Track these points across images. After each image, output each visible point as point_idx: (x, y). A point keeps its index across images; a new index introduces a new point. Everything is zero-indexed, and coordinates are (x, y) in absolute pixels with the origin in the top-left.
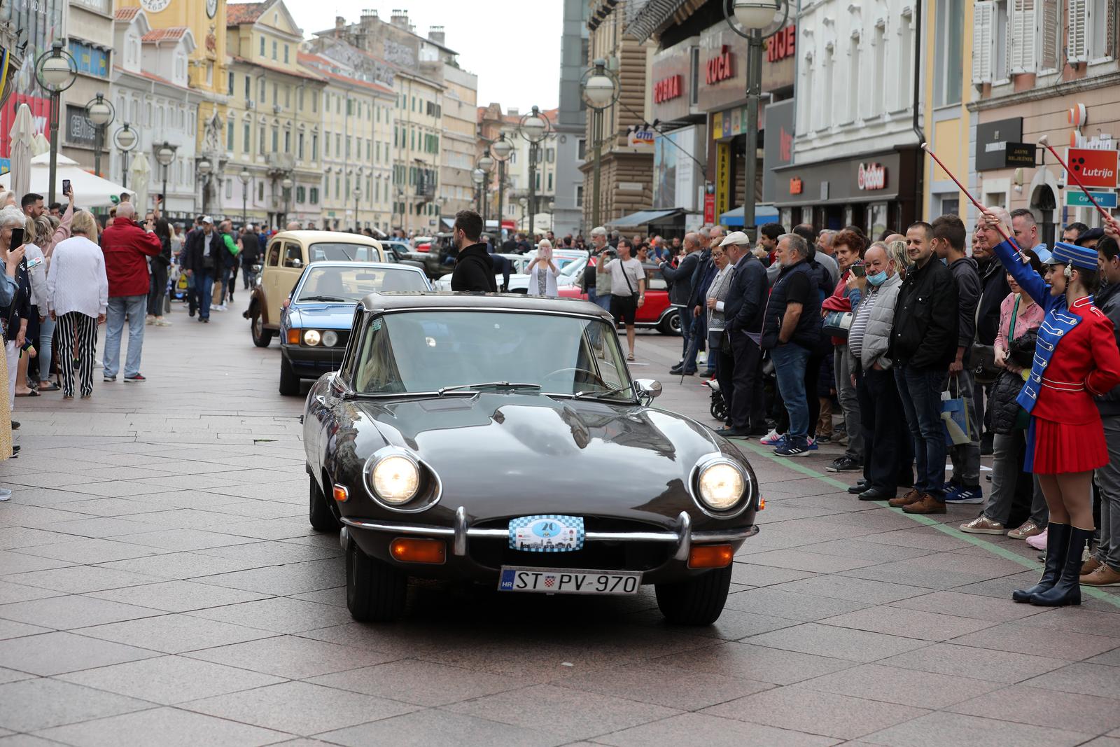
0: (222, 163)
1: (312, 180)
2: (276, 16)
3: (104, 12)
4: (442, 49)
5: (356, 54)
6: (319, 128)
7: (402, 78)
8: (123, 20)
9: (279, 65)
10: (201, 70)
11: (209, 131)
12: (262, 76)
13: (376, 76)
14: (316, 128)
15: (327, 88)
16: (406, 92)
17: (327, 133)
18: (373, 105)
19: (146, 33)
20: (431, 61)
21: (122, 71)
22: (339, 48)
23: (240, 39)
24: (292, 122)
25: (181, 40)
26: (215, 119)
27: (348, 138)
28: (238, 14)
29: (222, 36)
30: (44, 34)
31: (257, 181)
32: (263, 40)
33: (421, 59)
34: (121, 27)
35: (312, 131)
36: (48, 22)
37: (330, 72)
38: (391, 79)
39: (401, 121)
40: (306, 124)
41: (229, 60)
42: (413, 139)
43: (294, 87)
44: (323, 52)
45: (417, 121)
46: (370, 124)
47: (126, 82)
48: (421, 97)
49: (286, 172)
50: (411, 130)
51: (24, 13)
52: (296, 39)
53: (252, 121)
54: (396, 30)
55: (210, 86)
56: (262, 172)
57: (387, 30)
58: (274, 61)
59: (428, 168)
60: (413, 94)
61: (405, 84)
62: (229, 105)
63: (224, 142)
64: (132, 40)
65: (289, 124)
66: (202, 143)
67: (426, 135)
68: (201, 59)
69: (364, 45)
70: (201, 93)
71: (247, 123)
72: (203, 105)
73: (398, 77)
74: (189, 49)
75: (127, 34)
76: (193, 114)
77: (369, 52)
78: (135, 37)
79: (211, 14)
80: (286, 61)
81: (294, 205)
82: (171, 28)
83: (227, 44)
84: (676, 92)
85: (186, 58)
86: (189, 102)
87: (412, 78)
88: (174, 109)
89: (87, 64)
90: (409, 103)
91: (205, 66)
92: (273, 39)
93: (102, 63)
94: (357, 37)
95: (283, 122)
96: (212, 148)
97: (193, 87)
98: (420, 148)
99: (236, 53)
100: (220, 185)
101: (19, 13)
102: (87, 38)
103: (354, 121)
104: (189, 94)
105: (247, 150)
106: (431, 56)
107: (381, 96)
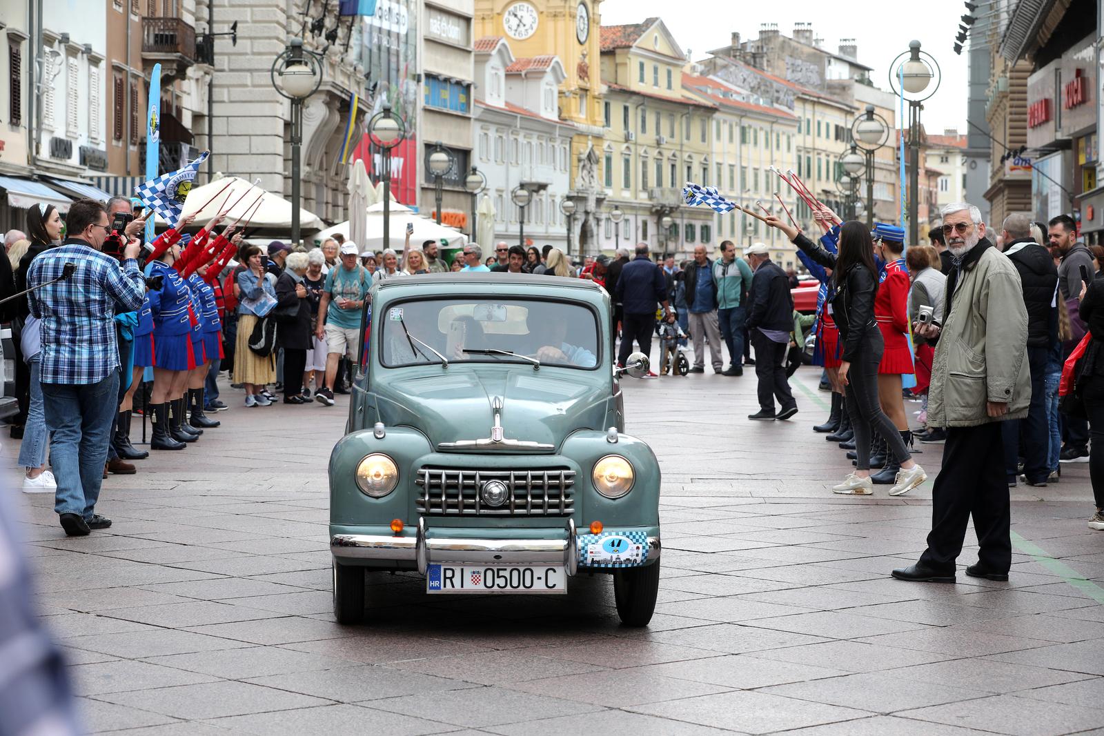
0: (599, 201)
1: (702, 217)
2: (656, 37)
3: (462, 45)
4: (853, 65)
5: (752, 75)
6: (708, 159)
7: (804, 101)
8: (484, 51)
9: (661, 91)
10: (573, 101)
11: (584, 166)
12: (642, 104)
13: (774, 98)
14: (705, 159)
15: (717, 115)
16: (809, 115)
17: (719, 164)
18: (772, 131)
19: (509, 64)
20: (840, 80)
21: (484, 106)
22: (732, 69)
23: (617, 65)
24: (678, 154)
25: (549, 70)
26: (590, 153)
27: (743, 169)
28: (614, 37)
29: (595, 62)
30: (398, 70)
31: (640, 219)
32: (642, 65)
33: (828, 77)
34: (482, 59)
35: (701, 163)
36: (402, 58)
37: (721, 96)
38: (792, 101)
39: (805, 148)
40: (694, 156)
41: (604, 89)
42: (819, 167)
43: (679, 116)
44: (715, 74)
45: (824, 149)
46: (768, 152)
47: (489, 117)
48: (828, 121)
49: (671, 208)
50: (816, 157)
51: (375, 50)
52: (680, 63)
53: (633, 153)
54: (799, 46)
55: (584, 117)
56: (645, 209)
57: (790, 46)
58: (655, 88)
59: (838, 199)
60: (818, 118)
61: (809, 107)
62: (607, 137)
63: (601, 178)
64: (494, 72)
65: (674, 155)
66: (576, 180)
67: (835, 163)
68: (573, 89)
69: (762, 64)
70: (573, 126)
71: (627, 157)
72: (576, 139)
73: (799, 99)
74: (559, 77)
75: (488, 66)
76: (565, 148)
77: (769, 72)
78: (498, 69)
79: (582, 39)
80: (669, 87)
81: (682, 245)
82: (538, 57)
83: (602, 71)
84: (1044, 117)
85: (556, 89)
86: (559, 135)
87: (815, 99)
88: (544, 144)
89: (445, 100)
90: (813, 127)
91: (578, 97)
92: (654, 63)
93: (462, 98)
94: (754, 56)
95: (667, 154)
96: (588, 184)
97: (565, 120)
98: (828, 178)
99: (612, 80)
100: (598, 225)
101: (370, 51)
102: (445, 72)
103: (749, 149)
104: (560, 127)
105: (627, 185)
106: (840, 73)
107: (780, 121)
